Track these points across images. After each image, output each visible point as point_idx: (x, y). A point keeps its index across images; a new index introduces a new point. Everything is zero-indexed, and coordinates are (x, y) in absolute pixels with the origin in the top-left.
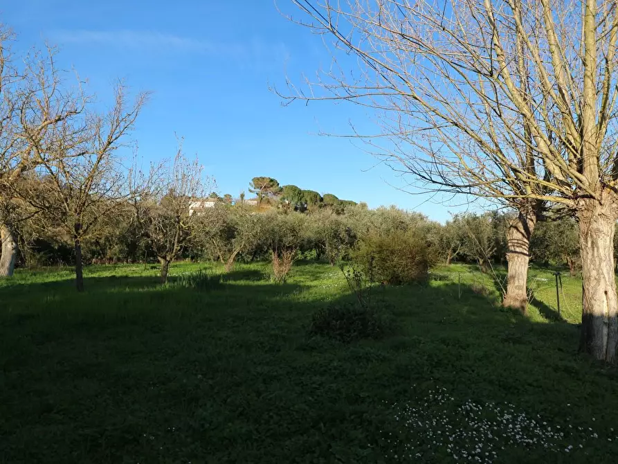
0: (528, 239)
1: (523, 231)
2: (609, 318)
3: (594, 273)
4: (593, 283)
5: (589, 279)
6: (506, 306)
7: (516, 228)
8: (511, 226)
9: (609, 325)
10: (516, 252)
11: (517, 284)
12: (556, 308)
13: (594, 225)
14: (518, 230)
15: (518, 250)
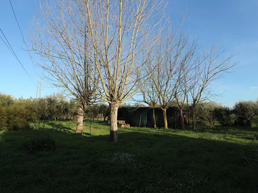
0: (84, 111)
1: (83, 108)
2: (116, 131)
3: (114, 120)
4: (113, 123)
5: (113, 122)
6: (76, 133)
7: (81, 107)
8: (79, 106)
9: (116, 133)
10: (81, 115)
11: (80, 125)
12: (90, 133)
13: (115, 108)
14: (81, 108)
15: (81, 114)
